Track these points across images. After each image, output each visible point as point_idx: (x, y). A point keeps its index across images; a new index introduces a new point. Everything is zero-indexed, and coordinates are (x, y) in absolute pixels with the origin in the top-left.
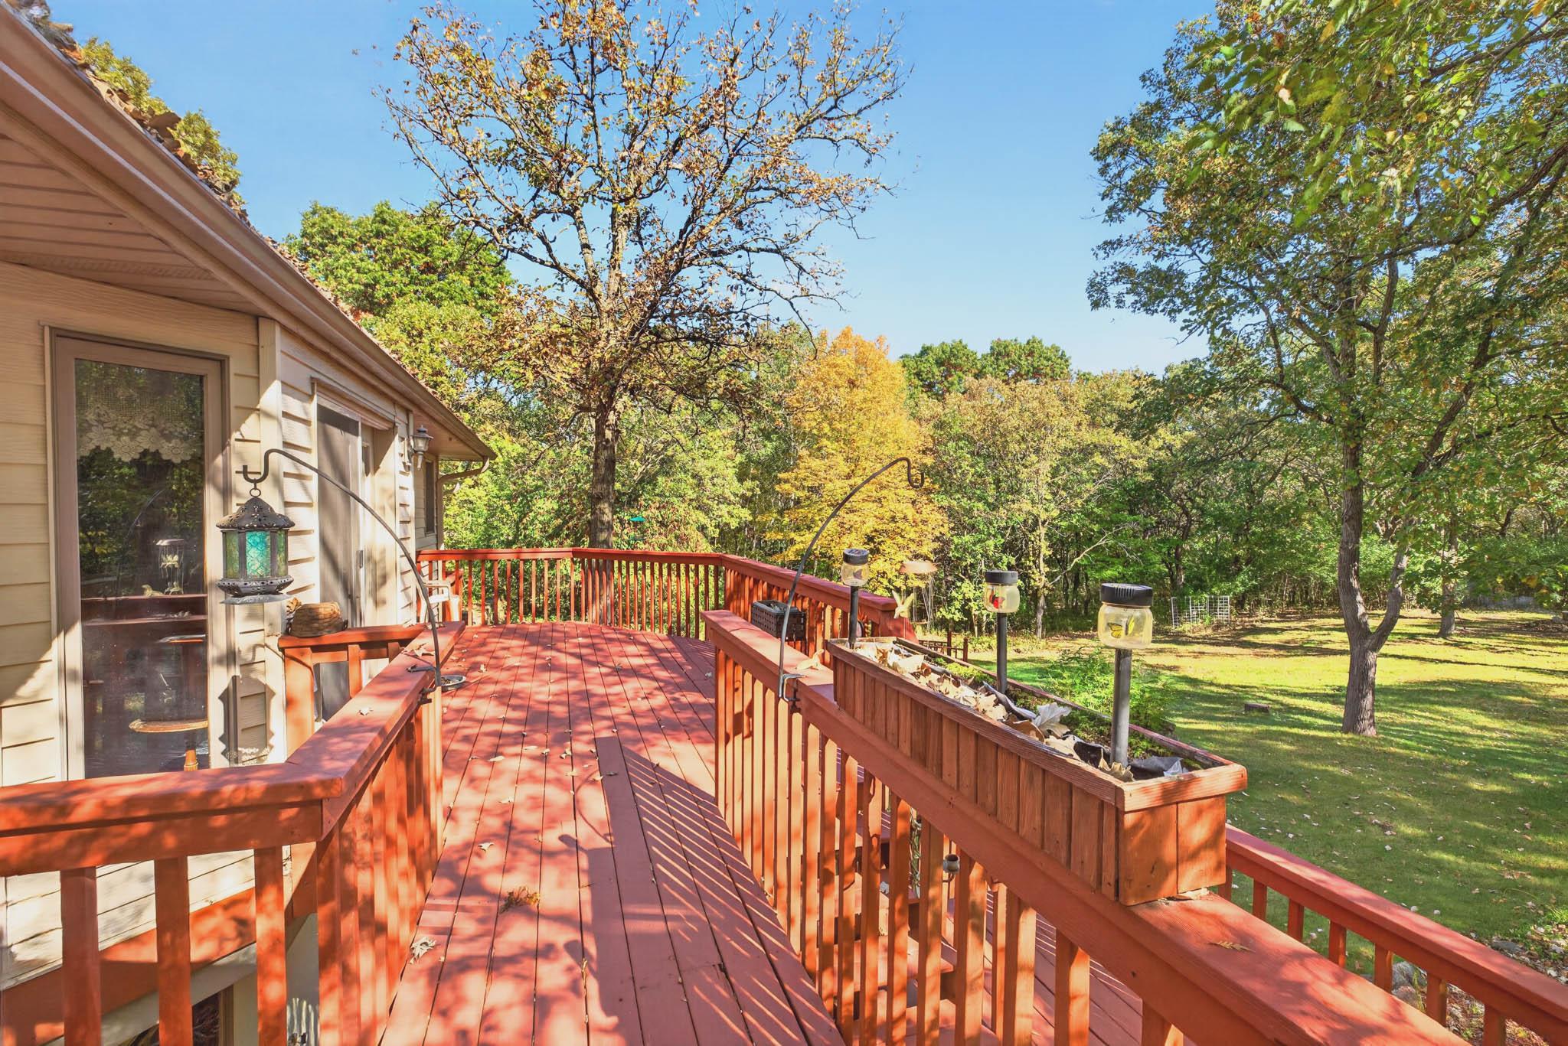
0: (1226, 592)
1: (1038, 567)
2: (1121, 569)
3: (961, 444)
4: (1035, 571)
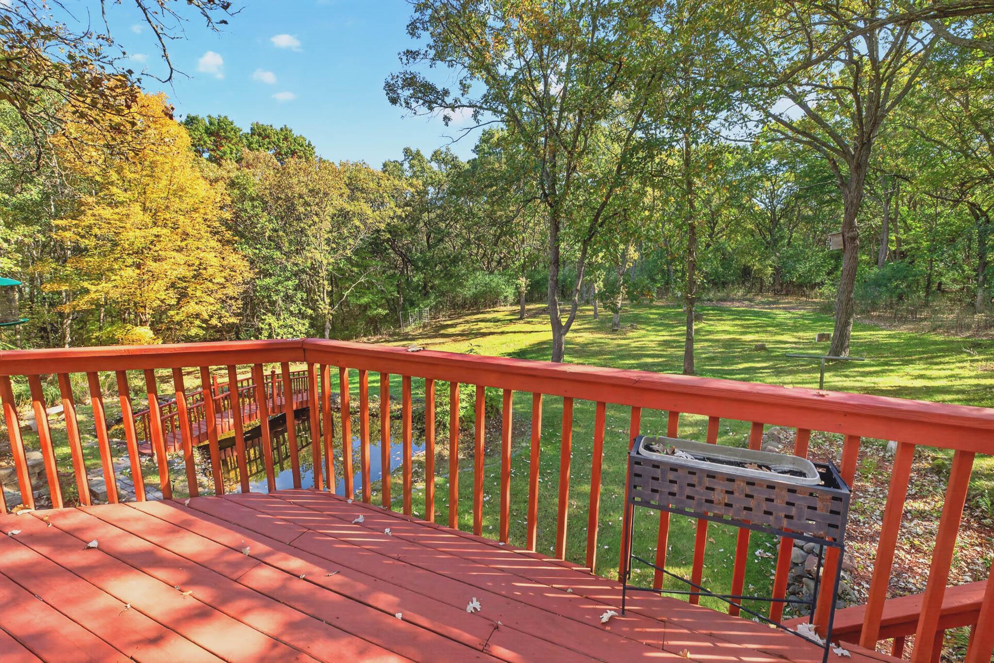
0: (425, 306)
1: (323, 300)
2: (371, 297)
3: (256, 203)
4: (321, 303)
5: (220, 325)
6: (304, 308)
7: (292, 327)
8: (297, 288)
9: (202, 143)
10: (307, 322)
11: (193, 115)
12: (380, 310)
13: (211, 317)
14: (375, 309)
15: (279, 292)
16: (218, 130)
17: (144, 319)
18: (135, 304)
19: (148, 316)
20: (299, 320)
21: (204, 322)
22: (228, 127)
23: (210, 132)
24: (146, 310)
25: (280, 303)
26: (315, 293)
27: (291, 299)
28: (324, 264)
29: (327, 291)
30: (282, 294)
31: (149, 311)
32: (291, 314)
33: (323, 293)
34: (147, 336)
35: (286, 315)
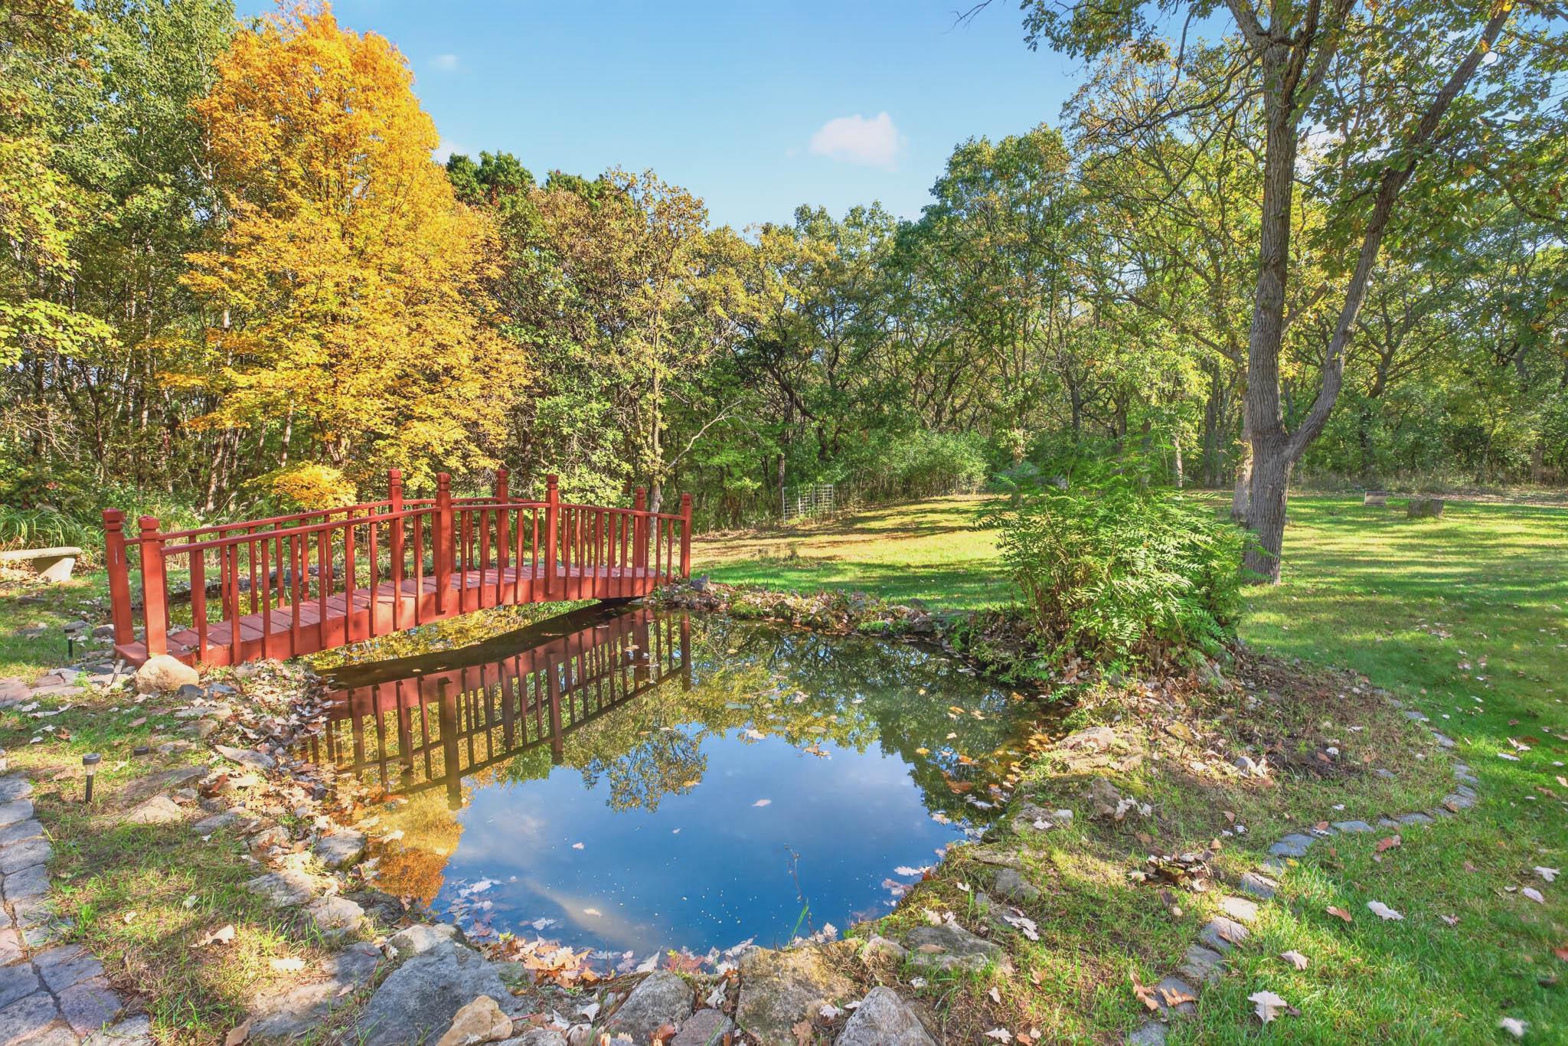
1: (652, 446)
2: (733, 454)
4: (648, 452)
5: (463, 470)
6: (616, 461)
7: (592, 491)
8: (607, 419)
9: (468, 191)
10: (620, 484)
11: (459, 153)
12: (747, 481)
13: (447, 453)
14: (740, 479)
15: (575, 421)
16: (495, 173)
17: (336, 457)
18: (320, 426)
19: (343, 451)
20: (607, 480)
21: (436, 464)
22: (513, 169)
23: (482, 177)
24: (338, 437)
25: (575, 445)
26: (638, 434)
27: (594, 440)
28: (658, 377)
29: (661, 430)
30: (580, 425)
31: (346, 441)
32: (593, 468)
33: (653, 435)
34: (330, 478)
35: (584, 470)
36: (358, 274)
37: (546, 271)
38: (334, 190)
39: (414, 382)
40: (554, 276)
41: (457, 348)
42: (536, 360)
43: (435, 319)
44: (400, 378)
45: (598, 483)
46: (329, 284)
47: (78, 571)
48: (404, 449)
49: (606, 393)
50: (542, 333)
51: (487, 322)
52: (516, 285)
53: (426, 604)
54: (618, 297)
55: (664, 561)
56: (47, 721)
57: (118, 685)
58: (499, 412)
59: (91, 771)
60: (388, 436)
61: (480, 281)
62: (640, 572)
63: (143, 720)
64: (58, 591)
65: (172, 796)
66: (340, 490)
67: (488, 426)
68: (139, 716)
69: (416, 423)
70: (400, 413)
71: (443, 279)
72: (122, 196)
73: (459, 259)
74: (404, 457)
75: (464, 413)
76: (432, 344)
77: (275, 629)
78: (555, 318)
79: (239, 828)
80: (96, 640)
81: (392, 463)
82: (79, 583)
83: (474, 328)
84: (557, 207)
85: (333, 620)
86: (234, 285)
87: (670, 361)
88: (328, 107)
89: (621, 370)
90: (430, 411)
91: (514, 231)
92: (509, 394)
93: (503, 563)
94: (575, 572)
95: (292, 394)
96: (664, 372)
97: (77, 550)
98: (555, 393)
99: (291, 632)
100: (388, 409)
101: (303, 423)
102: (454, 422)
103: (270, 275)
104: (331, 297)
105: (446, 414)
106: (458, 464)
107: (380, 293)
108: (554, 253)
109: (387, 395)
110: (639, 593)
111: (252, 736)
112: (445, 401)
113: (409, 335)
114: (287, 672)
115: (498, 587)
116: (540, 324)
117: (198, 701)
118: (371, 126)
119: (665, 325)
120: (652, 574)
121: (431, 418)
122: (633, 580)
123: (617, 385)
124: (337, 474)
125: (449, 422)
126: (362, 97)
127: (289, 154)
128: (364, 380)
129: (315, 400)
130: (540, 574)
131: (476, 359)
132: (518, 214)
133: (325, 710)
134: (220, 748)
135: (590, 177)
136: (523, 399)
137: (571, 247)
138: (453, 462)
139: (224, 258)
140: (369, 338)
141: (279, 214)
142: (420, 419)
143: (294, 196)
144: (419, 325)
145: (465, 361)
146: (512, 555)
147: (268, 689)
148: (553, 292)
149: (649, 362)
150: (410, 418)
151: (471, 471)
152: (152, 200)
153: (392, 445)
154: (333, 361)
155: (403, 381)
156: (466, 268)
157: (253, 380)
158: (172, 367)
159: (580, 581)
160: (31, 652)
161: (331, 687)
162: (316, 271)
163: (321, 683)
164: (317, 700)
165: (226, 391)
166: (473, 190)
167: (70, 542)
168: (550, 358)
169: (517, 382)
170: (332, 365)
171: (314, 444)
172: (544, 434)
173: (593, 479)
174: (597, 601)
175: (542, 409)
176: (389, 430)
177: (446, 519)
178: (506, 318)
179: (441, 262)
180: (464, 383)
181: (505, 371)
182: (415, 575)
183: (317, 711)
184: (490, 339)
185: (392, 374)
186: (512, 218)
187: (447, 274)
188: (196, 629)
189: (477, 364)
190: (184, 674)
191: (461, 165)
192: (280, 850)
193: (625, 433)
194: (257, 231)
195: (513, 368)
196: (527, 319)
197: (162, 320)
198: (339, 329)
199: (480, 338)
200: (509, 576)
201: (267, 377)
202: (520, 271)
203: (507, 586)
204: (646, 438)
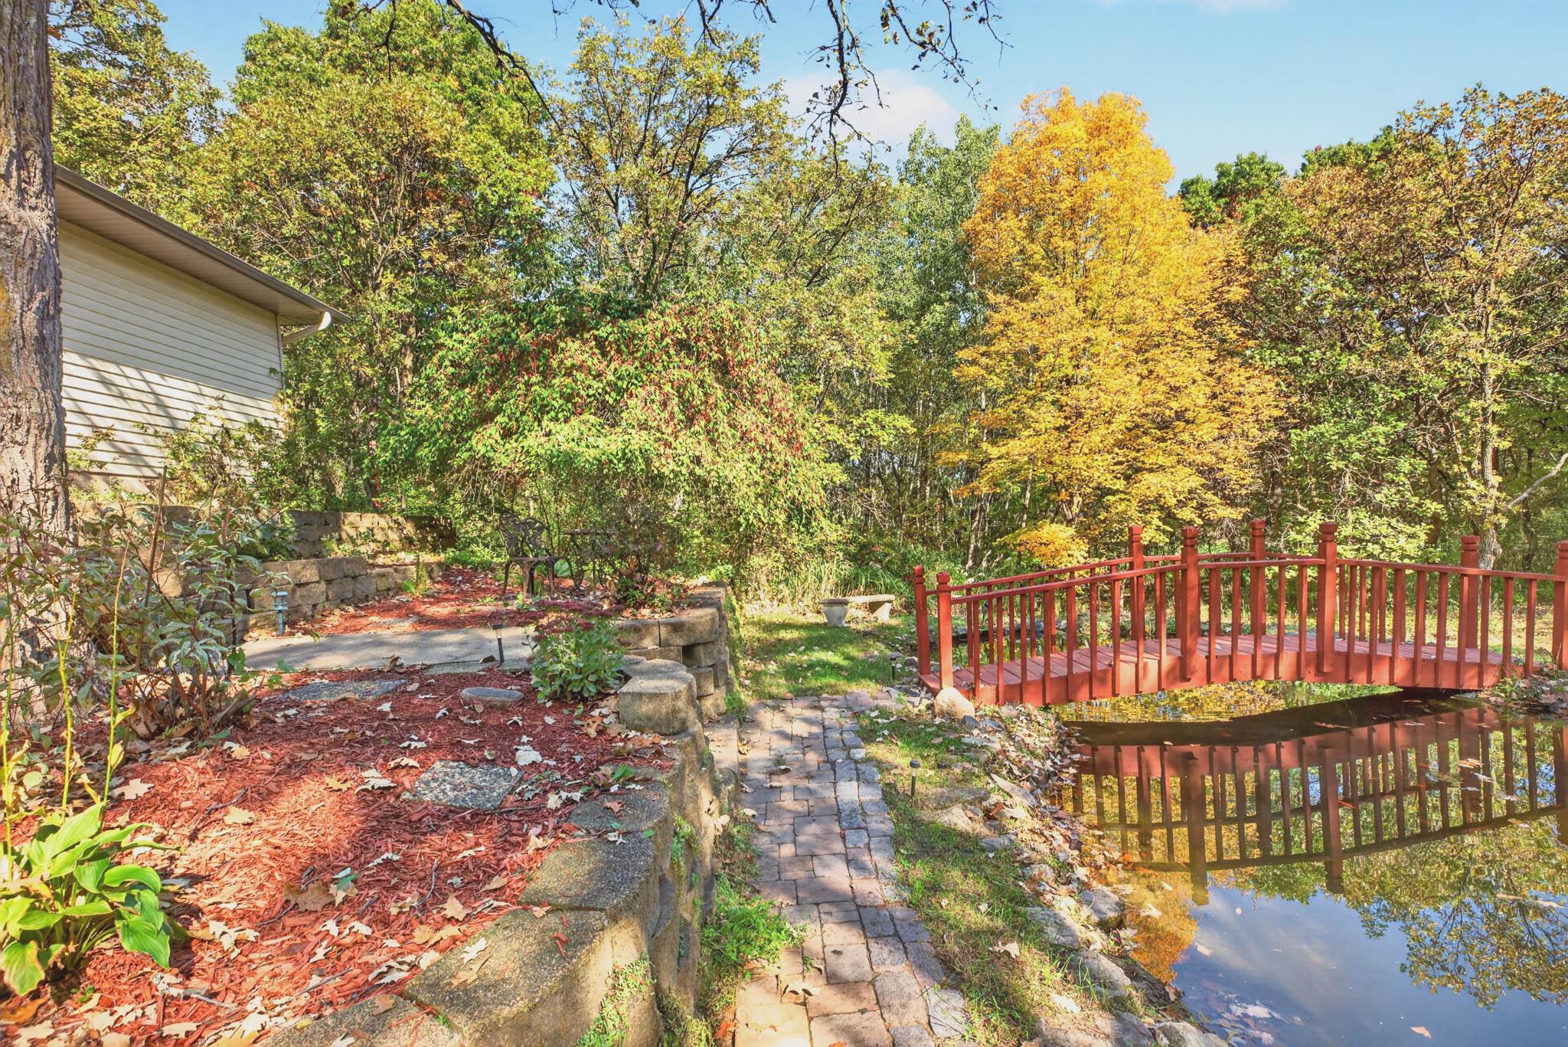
4: (1473, 483)
5: (1199, 521)
6: (1416, 500)
8: (1399, 445)
9: (1202, 213)
10: (1422, 531)
11: (1191, 176)
13: (1181, 505)
15: (1350, 450)
16: (1235, 182)
17: (1070, 516)
18: (1056, 486)
19: (1076, 509)
20: (1401, 526)
21: (1169, 517)
22: (1256, 169)
23: (1217, 192)
24: (1071, 495)
25: (1348, 484)
26: (1454, 459)
27: (1376, 474)
28: (1493, 374)
29: (1496, 451)
30: (1356, 456)
31: (1077, 499)
32: (1377, 510)
33: (1481, 460)
34: (1065, 535)
35: (1362, 514)
36: (1091, 334)
37: (1305, 274)
38: (1070, 260)
39: (1145, 433)
40: (1317, 275)
41: (1193, 388)
42: (1289, 385)
43: (1170, 363)
44: (1129, 430)
45: (1384, 530)
46: (1065, 351)
47: (892, 612)
48: (1135, 503)
49: (1396, 410)
50: (1299, 350)
51: (1226, 352)
52: (1263, 302)
53: (1172, 670)
54: (1417, 279)
55: (1518, 642)
56: (884, 727)
57: (922, 707)
58: (1242, 452)
59: (915, 772)
60: (1118, 491)
61: (1219, 308)
62: (1473, 656)
63: (940, 739)
64: (884, 627)
65: (965, 809)
66: (1073, 547)
67: (1229, 470)
68: (938, 736)
69: (1147, 475)
70: (1130, 467)
71: (1177, 317)
72: (918, 319)
73: (1194, 292)
74: (1133, 511)
75: (1199, 459)
76: (1165, 389)
77: (1030, 677)
78: (1316, 328)
79: (1014, 856)
80: (907, 669)
81: (1123, 518)
82: (894, 622)
83: (1211, 362)
84: (1319, 192)
85: (1079, 675)
86: (989, 370)
87: (1515, 347)
88: (1066, 182)
89: (1424, 376)
90: (1161, 460)
91: (1262, 239)
92: (1254, 432)
93: (1258, 630)
94: (1361, 648)
95: (1032, 460)
96: (1500, 364)
97: (892, 597)
98: (1318, 420)
99: (1043, 681)
100: (1120, 463)
101: (1040, 485)
102: (1187, 470)
103: (1015, 355)
104: (1067, 362)
105: (1179, 462)
106: (1193, 516)
107: (1111, 347)
108: (1315, 249)
109: (1116, 450)
110: (1473, 684)
111: (1017, 772)
112: (1177, 448)
113: (1140, 384)
114: (1040, 719)
115: (1254, 657)
116: (1295, 340)
117: (976, 732)
118: (1105, 185)
119: (1504, 298)
120: (1495, 659)
121: (1162, 468)
122: (1459, 666)
123: (1414, 398)
124: (1071, 531)
125: (1183, 471)
126: (1096, 161)
127: (1032, 241)
128: (1095, 438)
129: (1051, 463)
130: (1311, 646)
131: (1214, 396)
132: (1266, 218)
133: (1073, 762)
134: (994, 776)
135: (1364, 138)
136: (1273, 433)
137: (1341, 234)
138: (1186, 514)
139: (984, 349)
140: (1101, 394)
141: (1024, 298)
142: (1151, 471)
143: (1037, 277)
144: (1151, 372)
145: (1201, 401)
146: (1270, 620)
147: (1027, 732)
148: (1315, 297)
149: (1472, 355)
150: (1138, 470)
151: (1209, 523)
152: (937, 313)
153: (1122, 500)
154: (1069, 422)
155: (1133, 433)
156: (1202, 297)
157: (1003, 450)
158: (946, 446)
159: (1369, 661)
160: (873, 672)
161: (1077, 738)
162: (1054, 340)
163: (1069, 735)
164: (1066, 750)
165: (982, 463)
166: (1209, 210)
167: (888, 591)
168: (1311, 378)
169: (1265, 415)
170: (1066, 427)
171: (1048, 505)
172: (1301, 473)
173: (1374, 525)
174: (1393, 689)
175: (1300, 443)
176: (1120, 484)
177: (1192, 577)
178: (1251, 343)
179: (1174, 300)
180: (1198, 425)
181: (1249, 404)
182: (1156, 635)
183: (1067, 761)
184: (1231, 370)
185: (1122, 427)
186: (1258, 225)
187: (1180, 311)
188: (972, 669)
189: (1215, 402)
190: (965, 707)
191: (1194, 187)
192: (1048, 888)
193: (1430, 460)
194: (1007, 319)
195: (1259, 400)
196: (1279, 339)
197: (938, 411)
198: (1074, 391)
199: (1220, 372)
200: (1268, 646)
201: (1014, 446)
202: (1270, 283)
203: (1266, 656)
204: (1468, 464)
